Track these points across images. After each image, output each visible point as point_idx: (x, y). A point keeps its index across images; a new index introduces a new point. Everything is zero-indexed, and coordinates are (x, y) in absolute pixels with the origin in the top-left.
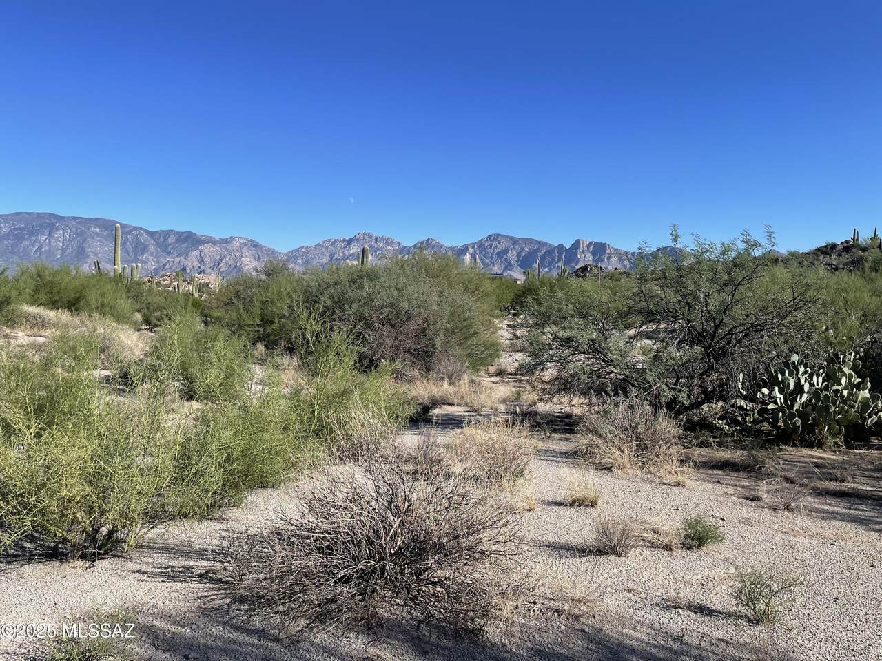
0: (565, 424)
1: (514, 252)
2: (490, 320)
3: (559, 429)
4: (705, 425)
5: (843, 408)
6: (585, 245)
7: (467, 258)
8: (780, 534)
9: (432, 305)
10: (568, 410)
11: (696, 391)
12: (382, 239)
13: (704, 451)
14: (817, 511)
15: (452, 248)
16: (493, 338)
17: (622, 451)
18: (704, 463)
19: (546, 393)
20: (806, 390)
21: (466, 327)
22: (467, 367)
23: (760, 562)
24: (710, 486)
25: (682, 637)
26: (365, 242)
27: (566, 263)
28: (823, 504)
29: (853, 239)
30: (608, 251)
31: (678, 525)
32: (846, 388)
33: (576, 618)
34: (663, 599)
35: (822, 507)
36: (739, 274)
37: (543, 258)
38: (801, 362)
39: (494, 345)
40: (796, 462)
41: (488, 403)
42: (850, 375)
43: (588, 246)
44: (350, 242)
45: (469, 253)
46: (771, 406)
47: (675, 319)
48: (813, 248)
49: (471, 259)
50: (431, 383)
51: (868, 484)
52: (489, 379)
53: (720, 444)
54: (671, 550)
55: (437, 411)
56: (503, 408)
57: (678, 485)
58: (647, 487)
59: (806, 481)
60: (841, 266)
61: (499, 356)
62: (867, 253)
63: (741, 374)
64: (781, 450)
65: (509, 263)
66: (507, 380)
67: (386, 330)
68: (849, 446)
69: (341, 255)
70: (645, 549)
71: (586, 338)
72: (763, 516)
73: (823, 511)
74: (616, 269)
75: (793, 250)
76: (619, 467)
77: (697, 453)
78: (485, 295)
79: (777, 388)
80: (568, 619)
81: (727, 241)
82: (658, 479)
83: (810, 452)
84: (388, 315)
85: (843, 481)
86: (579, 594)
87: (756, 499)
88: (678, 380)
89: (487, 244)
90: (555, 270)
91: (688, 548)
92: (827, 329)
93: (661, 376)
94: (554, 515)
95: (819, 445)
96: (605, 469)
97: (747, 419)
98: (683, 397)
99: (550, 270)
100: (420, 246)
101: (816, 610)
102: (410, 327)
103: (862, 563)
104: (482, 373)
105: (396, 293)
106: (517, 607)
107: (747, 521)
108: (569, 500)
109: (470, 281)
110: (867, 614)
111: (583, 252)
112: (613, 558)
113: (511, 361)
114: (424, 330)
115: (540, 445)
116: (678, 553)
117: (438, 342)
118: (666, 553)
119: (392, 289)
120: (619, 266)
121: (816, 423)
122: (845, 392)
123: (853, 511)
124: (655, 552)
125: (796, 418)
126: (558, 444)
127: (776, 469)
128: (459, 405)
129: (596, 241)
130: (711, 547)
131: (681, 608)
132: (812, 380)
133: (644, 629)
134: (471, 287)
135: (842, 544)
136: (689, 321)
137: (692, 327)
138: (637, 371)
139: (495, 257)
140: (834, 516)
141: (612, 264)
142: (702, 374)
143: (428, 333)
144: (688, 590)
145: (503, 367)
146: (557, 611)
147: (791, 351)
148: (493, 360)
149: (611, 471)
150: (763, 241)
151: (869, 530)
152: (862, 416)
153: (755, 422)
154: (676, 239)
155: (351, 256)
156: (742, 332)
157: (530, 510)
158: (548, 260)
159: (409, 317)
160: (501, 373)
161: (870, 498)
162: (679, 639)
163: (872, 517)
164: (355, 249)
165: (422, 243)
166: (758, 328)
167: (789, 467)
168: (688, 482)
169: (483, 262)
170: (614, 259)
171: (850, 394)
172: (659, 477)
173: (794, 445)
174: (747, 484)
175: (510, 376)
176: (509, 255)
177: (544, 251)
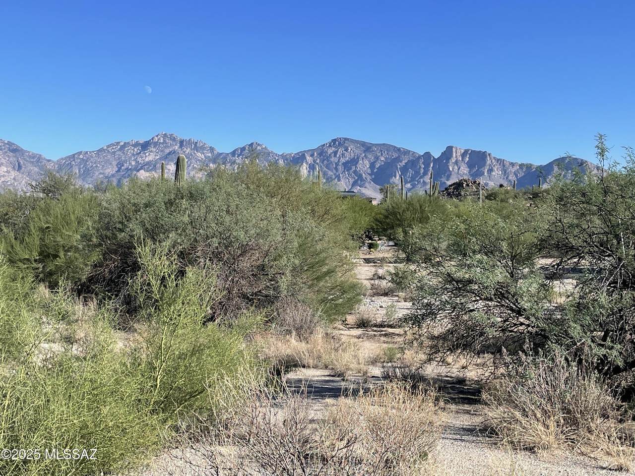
0: (460, 392)
1: (367, 162)
3: (453, 399)
6: (459, 154)
10: (457, 373)
12: (189, 142)
15: (283, 157)
17: (547, 427)
21: (318, 263)
26: (165, 147)
27: (435, 177)
30: (489, 162)
37: (404, 170)
41: (354, 365)
43: (463, 155)
44: (145, 146)
45: (307, 163)
49: (309, 171)
50: (275, 337)
55: (291, 376)
57: (620, 469)
58: (581, 472)
65: (360, 176)
66: (372, 333)
69: (133, 163)
74: (500, 186)
76: (543, 447)
82: (594, 462)
89: (330, 151)
90: (419, 186)
96: (526, 449)
99: (415, 186)
113: (374, 308)
114: (264, 267)
120: (504, 183)
126: (458, 417)
143: (270, 271)
145: (366, 316)
148: (352, 307)
149: (534, 452)
155: (146, 166)
158: (411, 172)
160: (363, 324)
164: (152, 156)
165: (244, 148)
169: (324, 174)
175: (375, 329)
176: (359, 166)
177: (406, 161)
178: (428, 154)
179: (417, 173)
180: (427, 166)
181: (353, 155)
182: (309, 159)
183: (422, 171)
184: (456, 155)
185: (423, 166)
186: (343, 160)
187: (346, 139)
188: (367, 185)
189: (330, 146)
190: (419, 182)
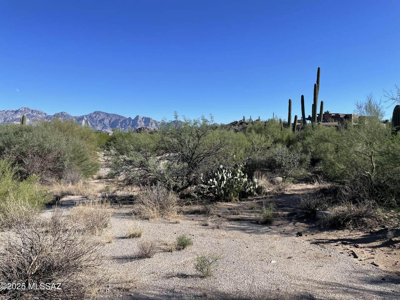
0: (130, 200)
1: (108, 120)
2: (94, 153)
3: (126, 203)
4: (189, 196)
5: (238, 185)
6: (141, 118)
7: (84, 122)
8: (215, 239)
9: (63, 146)
10: (131, 193)
11: (185, 181)
12: (36, 111)
13: (187, 207)
14: (228, 227)
15: (75, 117)
16: (96, 161)
17: (154, 210)
18: (188, 212)
19: (121, 186)
20: (225, 179)
21: (81, 156)
22: (82, 176)
23: (207, 251)
24: (189, 222)
25: (174, 290)
26: (25, 113)
27: (132, 126)
28: (231, 224)
29: (243, 120)
30: (151, 121)
31: (175, 240)
32: (239, 178)
33: (127, 290)
34: (167, 274)
35: (230, 225)
36: (200, 133)
37: (122, 123)
38: (223, 168)
39: (96, 164)
40: (222, 208)
41: (92, 193)
42: (240, 172)
43: (142, 119)
44: (16, 112)
45: (84, 120)
46: (213, 186)
47: (177, 151)
48: (230, 123)
49: (85, 123)
50: (62, 185)
51: (246, 215)
52: (94, 181)
53: (194, 203)
54: (172, 251)
55: (64, 199)
56: (100, 195)
57: (177, 223)
58: (163, 225)
59: (225, 216)
60: (239, 130)
61: (99, 170)
62: (248, 125)
63: (202, 174)
64: (217, 204)
65: (105, 125)
66: (103, 181)
67: (36, 158)
68: (240, 200)
69: (11, 119)
70: (161, 253)
71: (138, 160)
72: (209, 232)
73: (231, 227)
74: (154, 129)
75: (223, 124)
76: (152, 218)
77: (185, 208)
78: (92, 140)
79: (215, 179)
80: (124, 291)
81: (196, 119)
82: (169, 221)
83: (227, 204)
84: (37, 151)
85: (238, 214)
86: (129, 279)
87: (206, 225)
88: (178, 177)
89: (94, 116)
90: (127, 129)
91: (179, 250)
92: (233, 155)
93: (171, 176)
94: (121, 243)
95: (230, 201)
96: (146, 219)
97: (204, 192)
98: (179, 185)
99: (125, 129)
100: (57, 116)
101: (226, 268)
102: (50, 157)
103: (243, 246)
104: (90, 179)
105: (42, 139)
106: (99, 291)
107: (202, 235)
108: (128, 235)
109: (84, 133)
110: (244, 267)
111: (140, 121)
112: (147, 259)
113: (104, 172)
114: (58, 158)
115: (117, 211)
116: (174, 252)
117: (66, 164)
118: (170, 253)
119: (40, 137)
120: (155, 128)
121: (229, 192)
122: (239, 179)
123: (241, 226)
124: (165, 254)
125: (222, 191)
126: (126, 210)
127: (214, 212)
128: (77, 195)
129: (146, 117)
130: (188, 248)
131: (174, 277)
132: (227, 175)
133: (158, 289)
134: (84, 136)
135: (237, 240)
136: (182, 152)
137: (184, 155)
138: (161, 175)
139: (97, 122)
140: (234, 229)
141: (152, 127)
142: (187, 174)
143: (61, 159)
144: (178, 268)
145: (101, 175)
146: (119, 289)
147: (220, 164)
148: (96, 172)
149: (149, 220)
150: (209, 120)
151: (246, 233)
152: (245, 188)
153: (208, 193)
154: (176, 117)
155: (16, 120)
156: (202, 156)
157: (109, 243)
158: (124, 124)
159: (50, 151)
160: (100, 178)
161: (247, 220)
162: (172, 291)
163: (247, 228)
164: (19, 116)
165: (59, 114)
166: (208, 154)
167: (219, 210)
168: (180, 221)
169: (92, 124)
170: (154, 125)
171: (240, 180)
172: (169, 220)
173: (221, 202)
174: (204, 219)
175: (104, 179)
176: (105, 121)
177: (122, 120)
178: (130, 118)
179: (126, 124)
180: (130, 122)
181: (102, 117)
182: (85, 118)
183: (128, 124)
184: (140, 119)
185: (128, 122)
186: (98, 119)
187: (100, 112)
188: (108, 128)
189: (94, 114)
190: (127, 128)
